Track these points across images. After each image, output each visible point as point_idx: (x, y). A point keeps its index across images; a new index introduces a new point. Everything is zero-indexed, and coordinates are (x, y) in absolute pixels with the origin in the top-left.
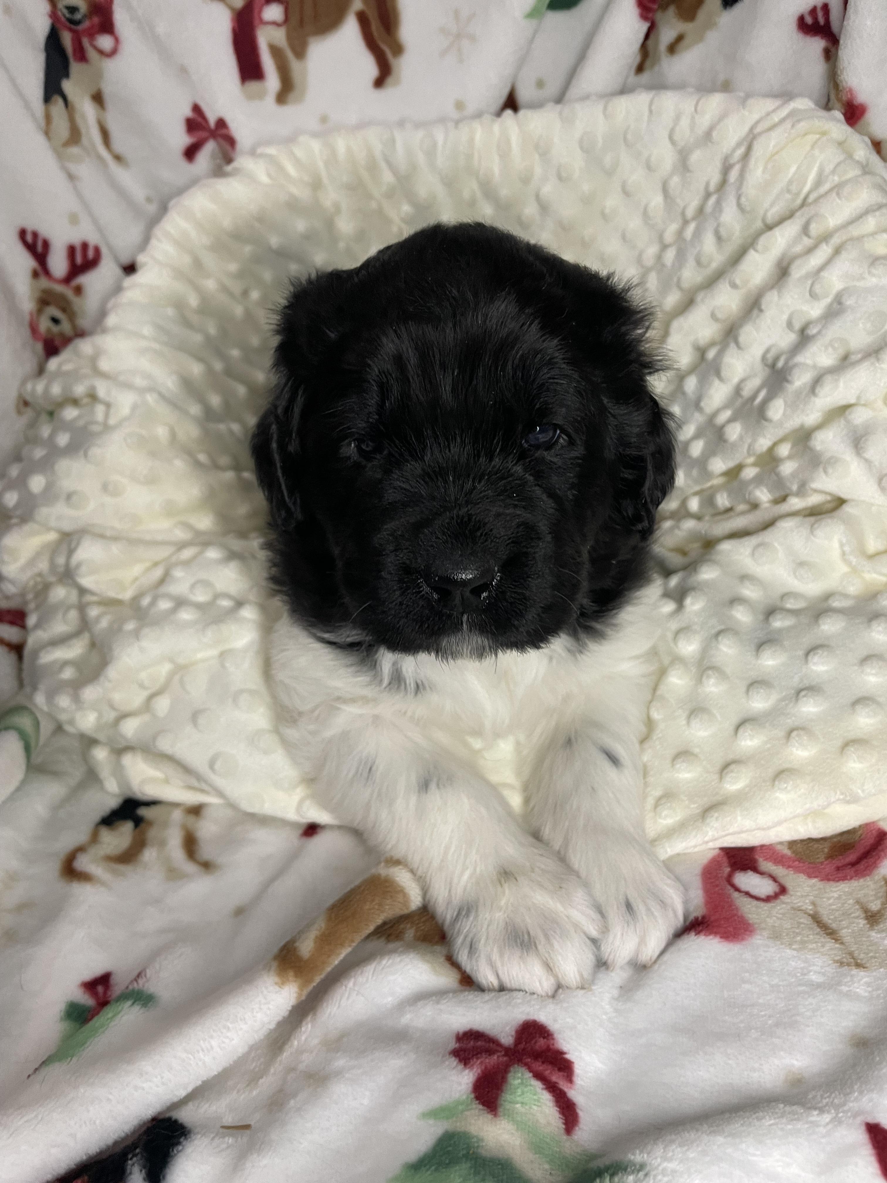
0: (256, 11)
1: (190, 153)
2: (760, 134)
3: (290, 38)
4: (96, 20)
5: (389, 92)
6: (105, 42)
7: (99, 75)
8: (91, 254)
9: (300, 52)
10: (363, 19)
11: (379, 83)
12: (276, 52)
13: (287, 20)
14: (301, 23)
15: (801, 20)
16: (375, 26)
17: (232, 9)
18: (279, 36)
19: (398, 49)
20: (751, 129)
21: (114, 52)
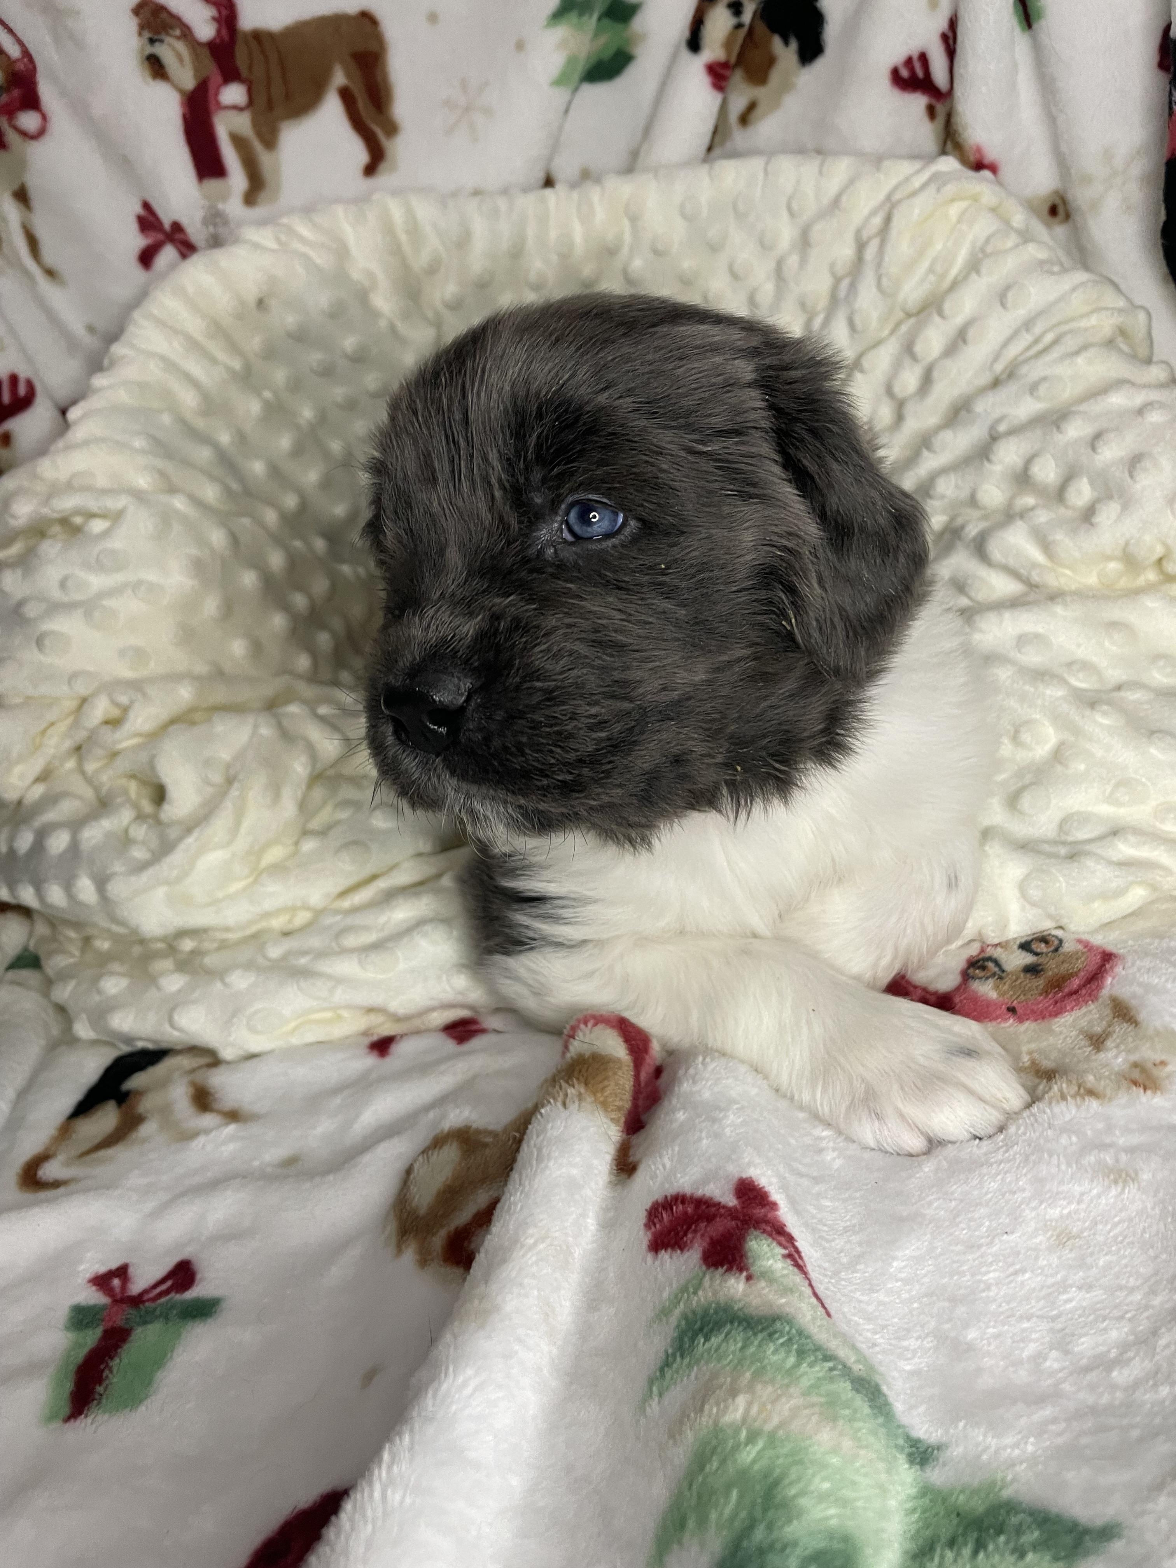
0: (211, 92)
1: (146, 258)
2: (900, 201)
3: (255, 124)
4: (16, 93)
5: (384, 179)
6: (28, 120)
7: (22, 165)
8: (22, 391)
9: (270, 141)
10: (346, 95)
11: (370, 170)
12: (238, 141)
13: (251, 102)
14: (270, 106)
15: (895, 73)
16: (362, 102)
17: (181, 91)
18: (243, 123)
19: (392, 129)
20: (889, 197)
21: (41, 133)
